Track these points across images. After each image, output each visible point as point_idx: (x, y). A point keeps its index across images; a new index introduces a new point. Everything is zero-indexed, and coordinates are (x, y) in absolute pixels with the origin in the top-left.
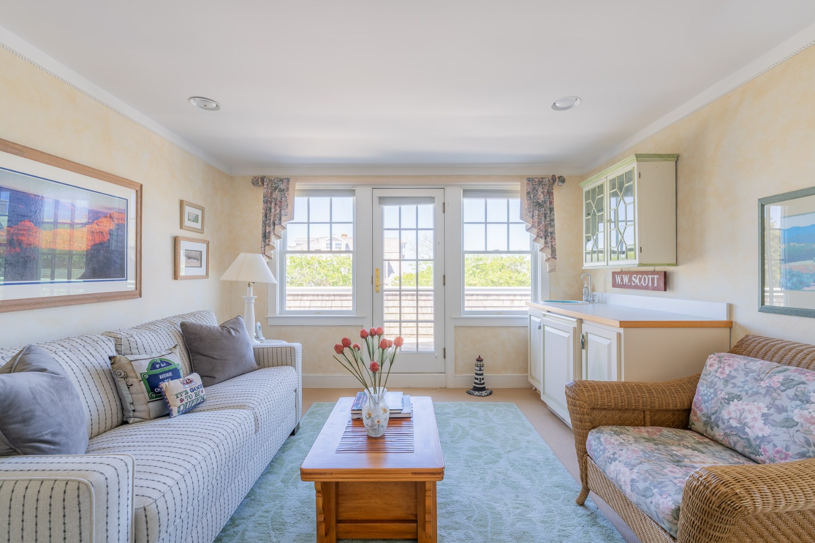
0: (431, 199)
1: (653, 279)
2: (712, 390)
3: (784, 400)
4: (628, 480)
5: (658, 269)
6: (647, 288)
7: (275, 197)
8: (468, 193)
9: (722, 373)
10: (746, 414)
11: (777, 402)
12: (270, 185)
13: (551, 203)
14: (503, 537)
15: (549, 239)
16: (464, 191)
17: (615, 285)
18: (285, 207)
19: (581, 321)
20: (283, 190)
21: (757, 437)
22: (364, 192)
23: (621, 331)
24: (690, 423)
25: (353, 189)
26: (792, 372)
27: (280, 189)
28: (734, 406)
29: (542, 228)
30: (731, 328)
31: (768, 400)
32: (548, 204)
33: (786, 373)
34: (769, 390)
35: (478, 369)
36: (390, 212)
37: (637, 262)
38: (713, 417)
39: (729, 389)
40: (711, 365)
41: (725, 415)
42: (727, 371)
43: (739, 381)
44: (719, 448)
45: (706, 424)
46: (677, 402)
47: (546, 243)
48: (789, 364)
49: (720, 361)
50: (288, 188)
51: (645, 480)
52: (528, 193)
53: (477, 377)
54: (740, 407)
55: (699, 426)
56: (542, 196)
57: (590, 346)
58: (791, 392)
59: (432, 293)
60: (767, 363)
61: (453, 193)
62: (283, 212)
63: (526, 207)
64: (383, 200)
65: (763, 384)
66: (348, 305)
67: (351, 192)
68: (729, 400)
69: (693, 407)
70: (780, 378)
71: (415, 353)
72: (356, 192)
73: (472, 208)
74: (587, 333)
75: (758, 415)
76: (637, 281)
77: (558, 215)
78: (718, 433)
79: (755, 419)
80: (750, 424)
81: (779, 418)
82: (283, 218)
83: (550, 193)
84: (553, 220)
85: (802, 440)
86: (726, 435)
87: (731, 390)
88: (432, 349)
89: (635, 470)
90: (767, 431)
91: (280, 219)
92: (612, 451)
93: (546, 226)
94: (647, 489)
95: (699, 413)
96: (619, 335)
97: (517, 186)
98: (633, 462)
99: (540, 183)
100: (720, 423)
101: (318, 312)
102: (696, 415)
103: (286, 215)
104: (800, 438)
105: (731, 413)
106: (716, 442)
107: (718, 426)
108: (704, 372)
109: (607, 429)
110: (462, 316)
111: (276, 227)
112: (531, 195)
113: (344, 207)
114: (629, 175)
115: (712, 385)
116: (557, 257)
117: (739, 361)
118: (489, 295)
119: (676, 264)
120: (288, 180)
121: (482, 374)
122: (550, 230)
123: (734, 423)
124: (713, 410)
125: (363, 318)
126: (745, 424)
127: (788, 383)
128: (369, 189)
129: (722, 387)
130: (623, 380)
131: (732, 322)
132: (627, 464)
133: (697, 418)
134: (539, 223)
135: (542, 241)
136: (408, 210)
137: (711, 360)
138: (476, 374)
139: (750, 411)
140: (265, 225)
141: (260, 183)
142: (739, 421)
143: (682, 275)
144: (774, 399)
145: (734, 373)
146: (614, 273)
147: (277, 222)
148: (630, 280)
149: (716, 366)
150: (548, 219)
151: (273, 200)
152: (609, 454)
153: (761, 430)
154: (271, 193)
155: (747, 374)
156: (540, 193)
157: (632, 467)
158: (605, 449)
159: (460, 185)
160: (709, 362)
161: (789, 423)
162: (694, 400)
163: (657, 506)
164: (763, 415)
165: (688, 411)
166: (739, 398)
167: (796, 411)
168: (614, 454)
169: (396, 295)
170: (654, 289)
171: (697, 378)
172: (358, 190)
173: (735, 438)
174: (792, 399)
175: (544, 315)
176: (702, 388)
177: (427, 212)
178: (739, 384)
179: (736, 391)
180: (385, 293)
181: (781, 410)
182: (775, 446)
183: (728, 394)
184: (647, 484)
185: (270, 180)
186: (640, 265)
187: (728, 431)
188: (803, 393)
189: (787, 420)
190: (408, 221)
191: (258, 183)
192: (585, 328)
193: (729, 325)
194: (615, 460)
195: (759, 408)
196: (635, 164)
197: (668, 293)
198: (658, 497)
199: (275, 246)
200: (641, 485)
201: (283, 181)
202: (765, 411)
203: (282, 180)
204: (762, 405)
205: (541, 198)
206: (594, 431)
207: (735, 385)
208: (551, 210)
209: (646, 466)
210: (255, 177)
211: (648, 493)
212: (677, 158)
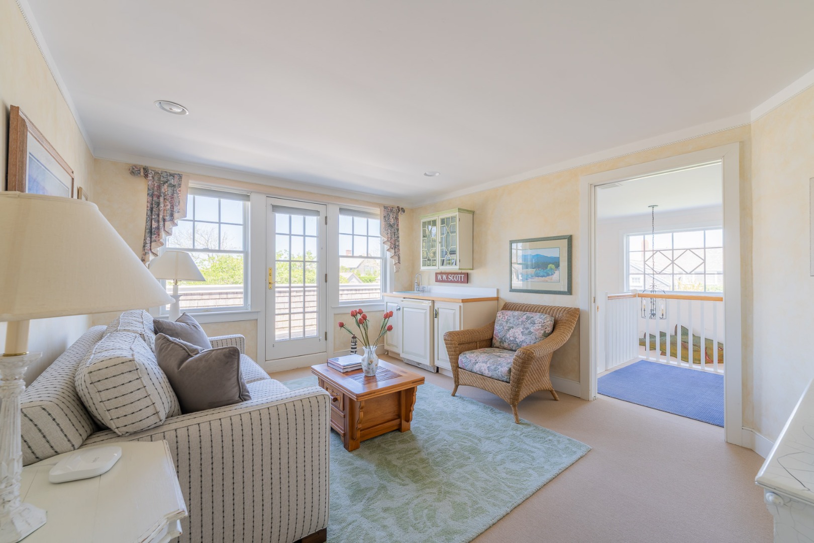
0: (317, 213)
1: (461, 277)
2: (502, 327)
3: (528, 325)
4: (486, 368)
5: (463, 271)
6: (457, 282)
7: (164, 191)
8: (343, 210)
9: (504, 319)
10: (516, 334)
11: (526, 326)
12: (156, 178)
13: (397, 225)
14: (433, 416)
15: (396, 250)
16: (340, 209)
17: (437, 281)
18: (177, 204)
19: (433, 302)
20: (174, 186)
21: (520, 341)
22: (259, 200)
23: (462, 304)
24: (493, 344)
25: (248, 194)
26: (528, 314)
27: (171, 184)
28: (511, 332)
29: (393, 242)
30: (498, 300)
31: (523, 326)
32: (396, 226)
33: (527, 315)
34: (522, 322)
35: (354, 344)
36: (281, 220)
37: (457, 267)
38: (503, 338)
39: (508, 325)
40: (499, 316)
41: (508, 336)
42: (506, 318)
43: (511, 321)
44: (507, 351)
45: (500, 342)
46: (488, 336)
47: (395, 253)
48: (527, 311)
49: (503, 314)
50: (180, 185)
51: (494, 365)
52: (385, 217)
53: (353, 350)
54: (513, 331)
55: (497, 344)
56: (392, 220)
57: (440, 316)
58: (529, 321)
59: (316, 289)
60: (519, 312)
61: (333, 209)
62: (175, 209)
63: (383, 226)
64: (275, 208)
65: (520, 320)
66: (239, 302)
67: (246, 197)
68: (508, 330)
69: (494, 336)
70: (525, 317)
71: (302, 339)
72: (251, 197)
73: (345, 222)
74: (438, 308)
75: (520, 333)
76: (451, 278)
77: (401, 233)
78: (506, 345)
79: (519, 335)
80: (518, 337)
81: (527, 332)
82: (176, 215)
83: (397, 219)
84: (398, 237)
85: (534, 338)
86: (509, 344)
87: (509, 325)
88: (315, 334)
89: (488, 363)
90: (524, 338)
91: (172, 215)
92: (474, 360)
93: (395, 240)
94: (496, 368)
95: (497, 338)
96: (460, 307)
97: (377, 211)
98: (486, 361)
99: (391, 211)
100: (506, 340)
101: (207, 310)
102: (496, 339)
103: (178, 212)
104: (534, 337)
105: (510, 335)
106: (505, 349)
107: (505, 342)
108: (496, 320)
109: (467, 352)
110: (340, 306)
111: (166, 223)
112: (386, 218)
113: (234, 210)
114: (453, 218)
115: (501, 325)
116: (401, 262)
117: (509, 313)
118: (359, 290)
119: (473, 269)
120: (180, 176)
121: (356, 348)
122: (397, 244)
123: (511, 339)
124: (503, 335)
125: (258, 312)
126: (516, 338)
127: (528, 318)
128: (264, 197)
129: (505, 325)
130: (462, 329)
131: (498, 297)
132: (483, 362)
133: (496, 342)
134: (391, 238)
135: (393, 251)
136: (297, 219)
137: (499, 314)
138: (352, 348)
139: (517, 332)
140: (150, 219)
141: (142, 174)
142: (514, 337)
143: (475, 275)
144: (524, 325)
145: (509, 318)
146: (437, 274)
147: (167, 218)
148: (447, 277)
149: (502, 316)
150: (396, 236)
151: (162, 194)
152: (473, 361)
153: (521, 338)
154: (159, 187)
155: (514, 318)
156: (391, 218)
157: (486, 363)
158: (471, 360)
159: (339, 205)
160: (498, 315)
161: (530, 333)
162: (494, 333)
163: (501, 372)
164: (522, 332)
165: (492, 339)
166: (513, 328)
167: (532, 328)
168: (476, 360)
169: (300, 291)
170: (462, 282)
171: (494, 322)
172: (253, 196)
173: (512, 345)
174: (530, 324)
175: (402, 301)
176: (497, 327)
177: (312, 222)
178: (512, 322)
179: (511, 325)
180: (277, 289)
181: (527, 329)
182: (526, 343)
183: (508, 327)
184: (495, 366)
185: (157, 173)
186: (460, 269)
187: (510, 343)
188: (533, 321)
189: (530, 332)
190: (297, 228)
191: (140, 173)
192: (437, 306)
193: (497, 299)
194: (477, 363)
195: (520, 330)
196: (457, 213)
197: (468, 284)
198: (501, 368)
199: (164, 243)
200: (493, 367)
201: (174, 177)
202: (522, 330)
203: (172, 175)
204: (521, 328)
205: (392, 221)
206: (462, 354)
207: (510, 323)
208: (398, 230)
209: (491, 361)
210: (136, 166)
211: (496, 369)
212: (473, 213)
